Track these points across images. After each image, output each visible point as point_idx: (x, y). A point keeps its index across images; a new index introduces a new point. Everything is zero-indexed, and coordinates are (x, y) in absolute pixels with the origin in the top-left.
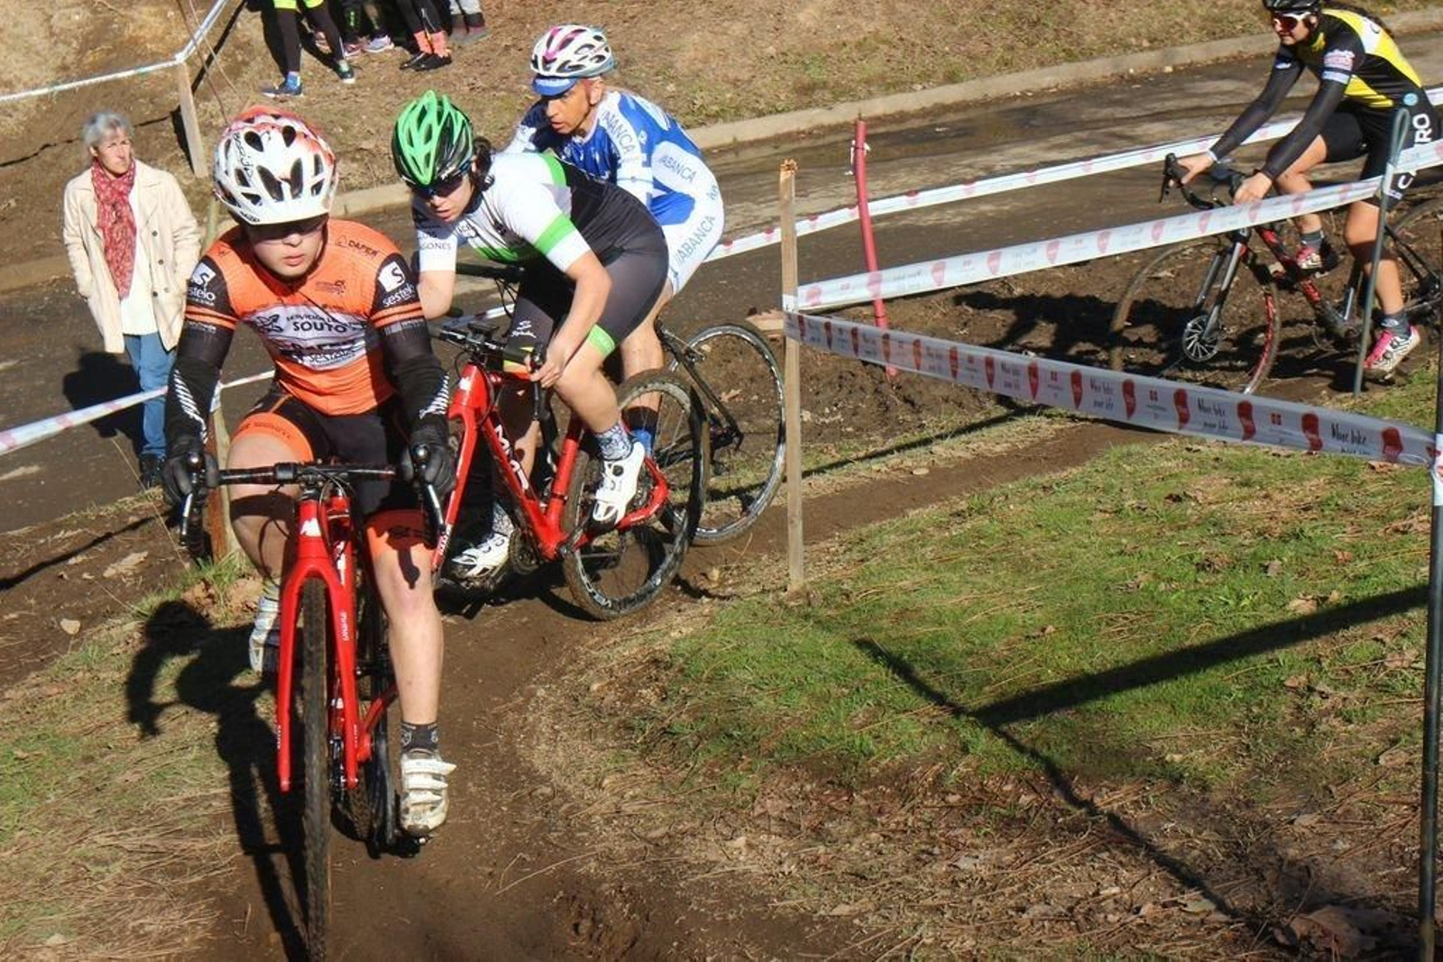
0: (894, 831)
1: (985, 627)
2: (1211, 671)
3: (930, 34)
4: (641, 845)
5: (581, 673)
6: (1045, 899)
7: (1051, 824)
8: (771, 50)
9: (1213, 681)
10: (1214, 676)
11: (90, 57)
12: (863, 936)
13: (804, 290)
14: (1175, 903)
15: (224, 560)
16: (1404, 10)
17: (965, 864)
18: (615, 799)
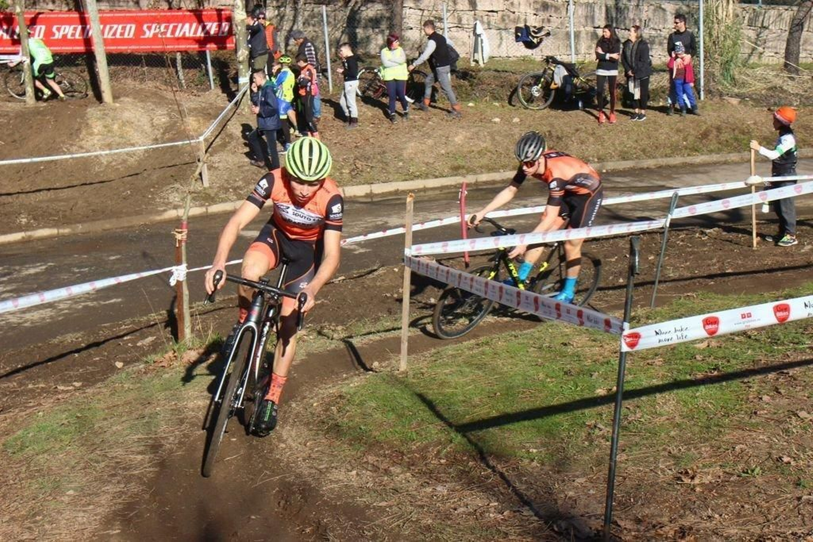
0: (416, 473)
1: (473, 391)
2: (557, 416)
3: (508, 149)
4: (314, 471)
5: (312, 398)
6: (467, 506)
7: (479, 474)
8: (443, 152)
9: (557, 420)
10: (559, 418)
11: (167, 136)
12: (388, 515)
13: (414, 247)
14: (518, 511)
15: (183, 342)
16: (702, 154)
17: (439, 488)
18: (310, 451)
